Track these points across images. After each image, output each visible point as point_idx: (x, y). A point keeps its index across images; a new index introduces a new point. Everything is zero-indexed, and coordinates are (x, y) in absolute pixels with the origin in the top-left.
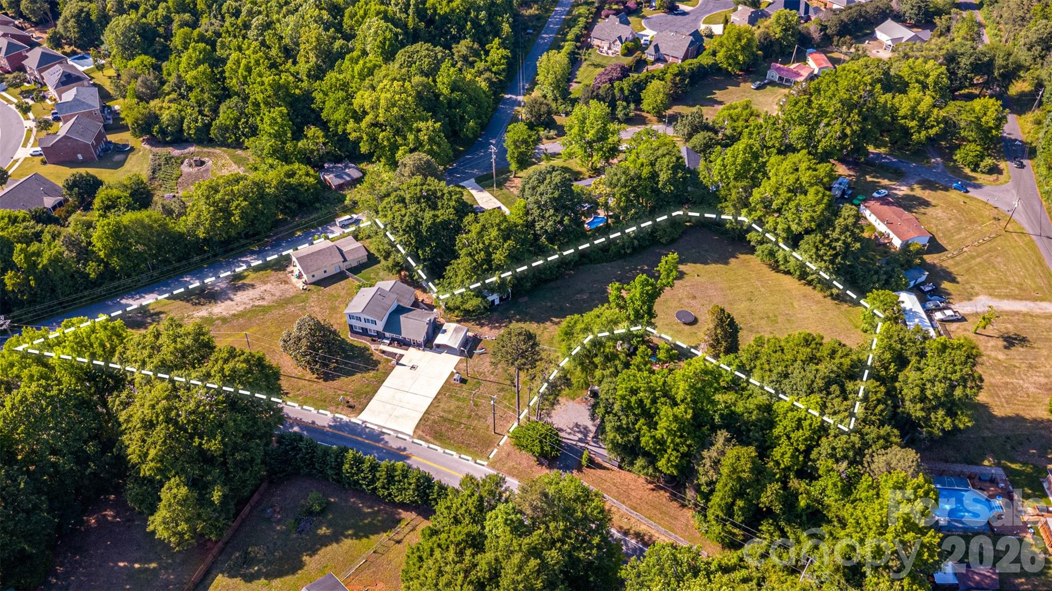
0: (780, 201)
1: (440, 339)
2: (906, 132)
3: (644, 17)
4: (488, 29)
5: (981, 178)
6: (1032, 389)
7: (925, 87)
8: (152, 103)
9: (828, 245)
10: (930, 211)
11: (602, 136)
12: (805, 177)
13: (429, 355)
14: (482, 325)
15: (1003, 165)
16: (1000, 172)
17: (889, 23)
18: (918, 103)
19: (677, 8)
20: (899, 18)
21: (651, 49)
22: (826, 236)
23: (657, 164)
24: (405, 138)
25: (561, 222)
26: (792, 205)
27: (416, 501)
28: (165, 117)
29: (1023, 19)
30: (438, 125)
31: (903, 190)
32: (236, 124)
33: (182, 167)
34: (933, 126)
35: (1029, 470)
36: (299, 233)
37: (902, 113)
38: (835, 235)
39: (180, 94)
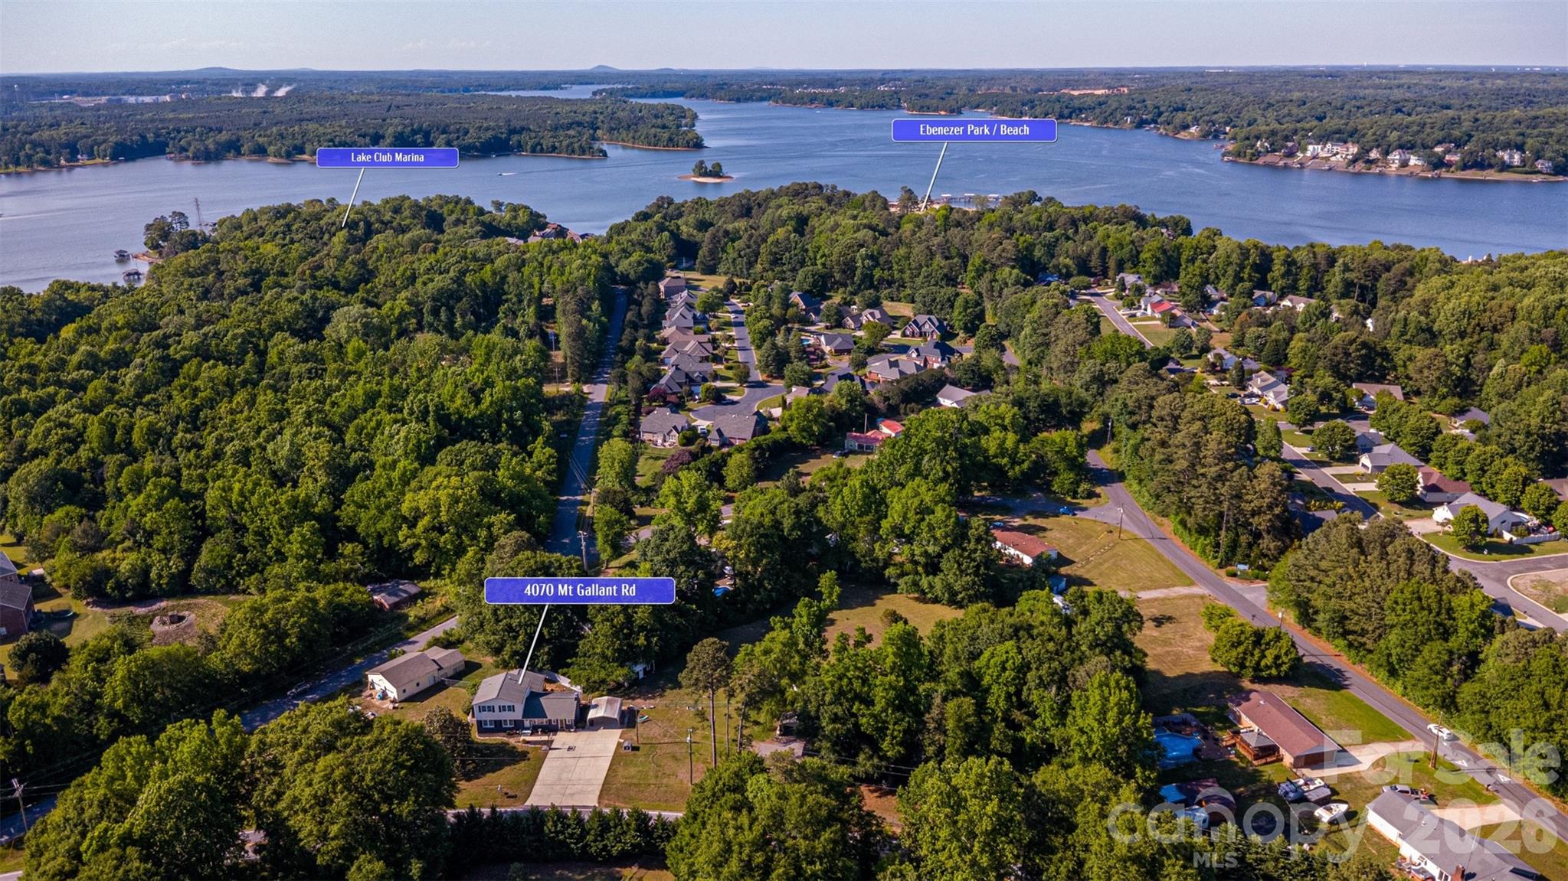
0: (911, 524)
1: (592, 714)
2: (1000, 471)
3: (690, 410)
4: (526, 430)
5: (1085, 503)
6: (1191, 652)
7: (1004, 428)
8: (100, 556)
9: (969, 557)
10: (1048, 534)
11: (702, 506)
12: (928, 499)
13: (584, 735)
14: (633, 699)
15: (1098, 490)
16: (1098, 496)
17: (948, 388)
18: (1004, 442)
19: (724, 398)
20: (955, 383)
21: (714, 435)
22: (964, 549)
23: (778, 512)
24: (474, 538)
25: (696, 576)
26: (924, 525)
27: (639, 844)
28: (124, 567)
29: (1072, 364)
30: (512, 517)
31: (1017, 522)
32: (230, 562)
33: (152, 627)
34: (1023, 461)
35: (1213, 709)
36: (358, 661)
37: (991, 452)
38: (972, 546)
39: (135, 542)
